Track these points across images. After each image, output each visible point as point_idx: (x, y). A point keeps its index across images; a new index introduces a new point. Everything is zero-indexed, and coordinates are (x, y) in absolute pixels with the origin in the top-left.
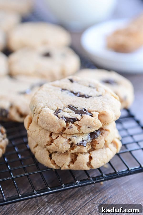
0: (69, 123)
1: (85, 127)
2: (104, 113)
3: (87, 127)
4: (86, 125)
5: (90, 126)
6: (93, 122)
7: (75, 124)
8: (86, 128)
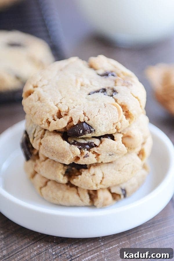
0: (84, 151)
1: (105, 154)
2: (129, 134)
3: (108, 154)
4: (107, 152)
5: (111, 153)
6: (115, 148)
7: (92, 152)
8: (106, 156)
